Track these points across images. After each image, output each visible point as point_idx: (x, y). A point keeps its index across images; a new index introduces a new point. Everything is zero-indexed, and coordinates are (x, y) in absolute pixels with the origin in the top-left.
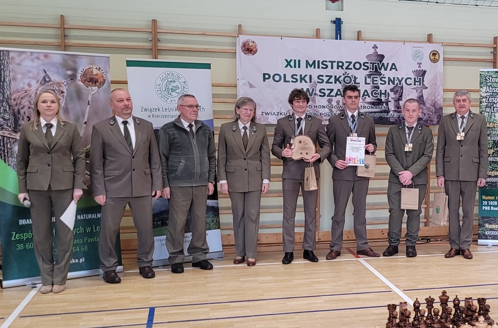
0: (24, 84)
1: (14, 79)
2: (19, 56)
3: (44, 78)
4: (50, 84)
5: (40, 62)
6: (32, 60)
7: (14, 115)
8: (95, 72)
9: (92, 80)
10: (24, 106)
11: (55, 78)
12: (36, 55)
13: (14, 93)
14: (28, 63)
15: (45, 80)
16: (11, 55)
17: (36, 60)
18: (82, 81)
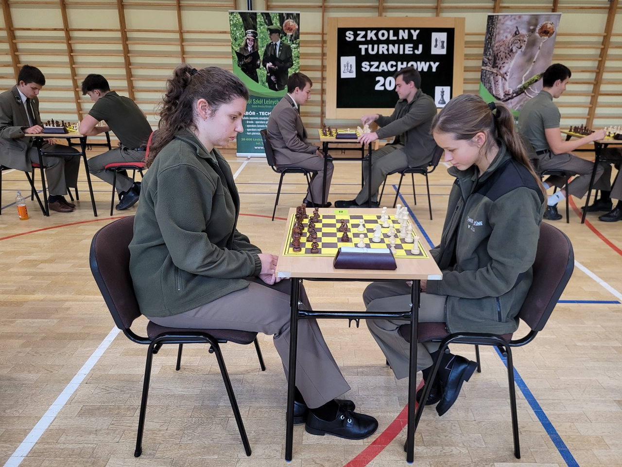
0: (503, 36)
1: (499, 33)
2: (504, 18)
3: (516, 32)
4: (518, 35)
5: (515, 21)
6: (511, 21)
7: (494, 57)
8: (549, 26)
9: (545, 32)
10: (501, 51)
11: (523, 31)
12: (513, 17)
13: (497, 43)
14: (509, 23)
15: (516, 34)
16: (500, 18)
17: (513, 20)
18: (538, 33)
